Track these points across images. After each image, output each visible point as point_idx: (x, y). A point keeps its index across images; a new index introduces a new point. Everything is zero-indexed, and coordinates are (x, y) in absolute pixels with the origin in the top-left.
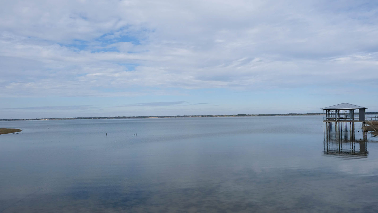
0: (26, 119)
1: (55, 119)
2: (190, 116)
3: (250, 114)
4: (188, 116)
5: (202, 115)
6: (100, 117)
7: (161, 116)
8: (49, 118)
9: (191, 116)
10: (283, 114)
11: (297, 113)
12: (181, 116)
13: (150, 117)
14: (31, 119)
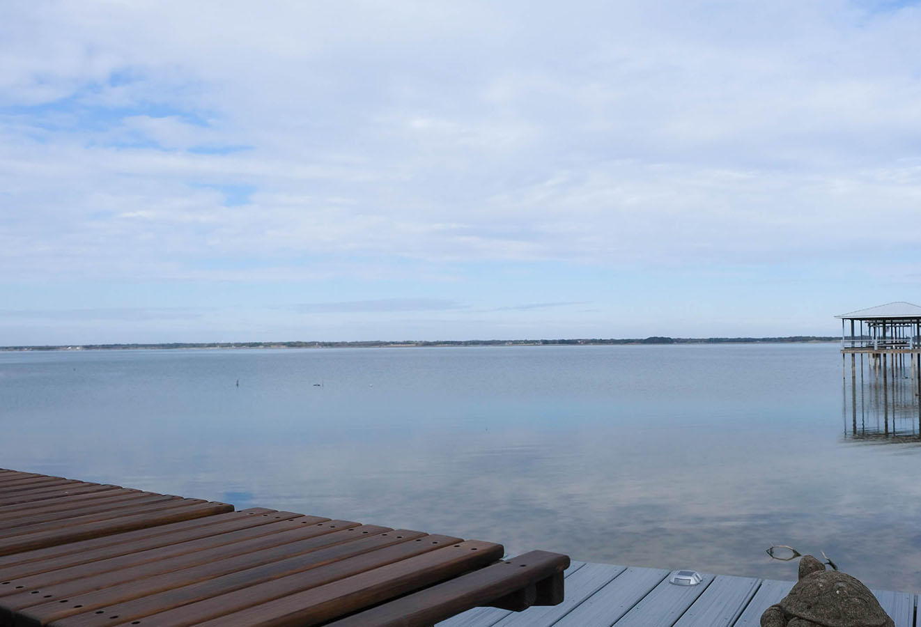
0: (16, 348)
1: (104, 347)
2: (511, 343)
3: (684, 338)
4: (505, 342)
5: (544, 339)
6: (242, 342)
7: (425, 342)
8: (85, 344)
9: (512, 341)
10: (777, 337)
11: (816, 336)
12: (482, 341)
13: (392, 345)
14: (28, 348)
